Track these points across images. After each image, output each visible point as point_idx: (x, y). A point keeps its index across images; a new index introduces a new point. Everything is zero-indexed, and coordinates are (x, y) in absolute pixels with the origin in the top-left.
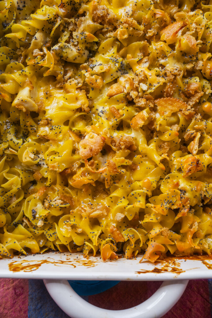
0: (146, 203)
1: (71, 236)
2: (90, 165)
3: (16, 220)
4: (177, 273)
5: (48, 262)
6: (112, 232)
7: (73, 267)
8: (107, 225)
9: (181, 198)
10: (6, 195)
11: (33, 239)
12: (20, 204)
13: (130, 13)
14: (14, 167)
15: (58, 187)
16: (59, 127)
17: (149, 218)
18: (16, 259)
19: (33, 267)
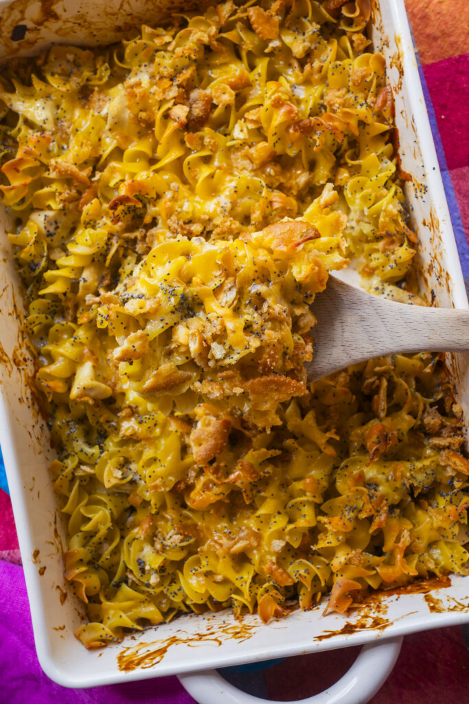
0: (316, 516)
1: (207, 591)
2: (214, 473)
3: (116, 579)
4: (379, 629)
5: (177, 640)
6: (272, 572)
7: (217, 643)
8: (262, 561)
9: (371, 497)
10: (91, 543)
11: (149, 602)
12: (117, 551)
13: (229, 206)
14: (95, 493)
15: (170, 514)
16: (151, 417)
17: (324, 541)
18: (127, 642)
19: (155, 655)
